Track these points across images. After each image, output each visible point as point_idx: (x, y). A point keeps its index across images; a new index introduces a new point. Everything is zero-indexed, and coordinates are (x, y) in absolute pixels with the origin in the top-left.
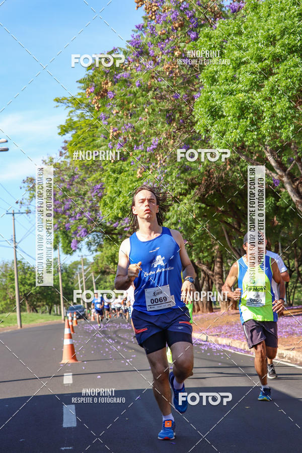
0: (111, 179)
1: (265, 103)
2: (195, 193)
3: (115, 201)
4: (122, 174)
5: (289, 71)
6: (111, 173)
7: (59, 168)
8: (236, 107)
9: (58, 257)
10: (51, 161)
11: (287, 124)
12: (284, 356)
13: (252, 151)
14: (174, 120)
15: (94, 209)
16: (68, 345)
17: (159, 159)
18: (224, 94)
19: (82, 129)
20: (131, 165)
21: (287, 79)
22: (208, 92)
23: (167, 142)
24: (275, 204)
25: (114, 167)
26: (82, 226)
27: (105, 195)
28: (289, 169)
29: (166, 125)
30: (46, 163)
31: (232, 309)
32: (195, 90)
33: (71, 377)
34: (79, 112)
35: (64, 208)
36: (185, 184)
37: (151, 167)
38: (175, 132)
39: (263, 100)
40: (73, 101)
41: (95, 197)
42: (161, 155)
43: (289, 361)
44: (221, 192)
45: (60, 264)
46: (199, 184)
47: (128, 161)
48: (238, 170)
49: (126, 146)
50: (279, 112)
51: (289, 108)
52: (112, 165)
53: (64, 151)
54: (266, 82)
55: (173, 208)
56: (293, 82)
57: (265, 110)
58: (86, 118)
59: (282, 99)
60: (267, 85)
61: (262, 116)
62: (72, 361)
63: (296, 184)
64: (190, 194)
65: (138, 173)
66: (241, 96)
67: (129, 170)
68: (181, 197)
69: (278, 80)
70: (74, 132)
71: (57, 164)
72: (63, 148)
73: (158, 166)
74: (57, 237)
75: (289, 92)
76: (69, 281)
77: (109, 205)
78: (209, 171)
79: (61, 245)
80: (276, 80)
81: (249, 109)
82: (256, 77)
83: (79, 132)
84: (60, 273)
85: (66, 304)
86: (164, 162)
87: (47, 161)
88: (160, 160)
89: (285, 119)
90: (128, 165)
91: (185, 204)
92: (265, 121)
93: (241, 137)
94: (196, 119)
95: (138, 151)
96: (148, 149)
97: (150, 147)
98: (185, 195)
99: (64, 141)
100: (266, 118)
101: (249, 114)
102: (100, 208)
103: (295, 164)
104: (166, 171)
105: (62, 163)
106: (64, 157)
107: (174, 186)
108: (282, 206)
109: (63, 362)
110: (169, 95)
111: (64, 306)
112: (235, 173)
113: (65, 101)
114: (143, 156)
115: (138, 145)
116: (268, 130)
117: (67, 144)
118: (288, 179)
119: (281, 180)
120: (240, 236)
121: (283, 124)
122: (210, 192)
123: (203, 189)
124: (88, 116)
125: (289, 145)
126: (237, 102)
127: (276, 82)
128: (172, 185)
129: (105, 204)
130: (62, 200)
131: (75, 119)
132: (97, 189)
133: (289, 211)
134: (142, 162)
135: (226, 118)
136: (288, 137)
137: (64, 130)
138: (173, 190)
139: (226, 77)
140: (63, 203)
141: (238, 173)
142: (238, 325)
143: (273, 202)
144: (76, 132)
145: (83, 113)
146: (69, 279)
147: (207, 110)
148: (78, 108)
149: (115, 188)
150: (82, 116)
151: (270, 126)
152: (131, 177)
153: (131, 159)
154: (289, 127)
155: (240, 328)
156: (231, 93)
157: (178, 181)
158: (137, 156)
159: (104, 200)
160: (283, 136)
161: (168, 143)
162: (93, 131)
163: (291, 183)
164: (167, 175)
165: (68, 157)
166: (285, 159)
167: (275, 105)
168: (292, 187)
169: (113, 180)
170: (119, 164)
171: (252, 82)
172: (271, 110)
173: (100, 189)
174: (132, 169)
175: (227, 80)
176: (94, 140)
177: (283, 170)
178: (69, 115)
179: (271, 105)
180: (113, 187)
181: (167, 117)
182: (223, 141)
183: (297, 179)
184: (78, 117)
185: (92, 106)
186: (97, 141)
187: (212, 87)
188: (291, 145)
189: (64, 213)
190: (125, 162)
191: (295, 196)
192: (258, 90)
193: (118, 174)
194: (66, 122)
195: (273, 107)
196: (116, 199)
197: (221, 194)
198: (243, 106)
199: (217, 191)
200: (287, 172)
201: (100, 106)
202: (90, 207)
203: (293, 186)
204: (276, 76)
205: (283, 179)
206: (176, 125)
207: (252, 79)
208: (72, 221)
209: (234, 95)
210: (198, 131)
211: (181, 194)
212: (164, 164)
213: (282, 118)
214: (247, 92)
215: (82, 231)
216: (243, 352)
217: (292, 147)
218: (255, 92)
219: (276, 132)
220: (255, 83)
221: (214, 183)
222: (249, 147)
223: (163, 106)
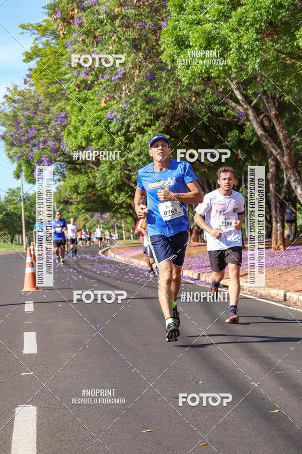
0: (76, 108)
1: (232, 35)
2: (160, 124)
3: (79, 129)
4: (87, 103)
5: (257, 2)
6: (75, 102)
7: (23, 96)
8: (203, 38)
9: (21, 187)
10: (15, 89)
11: (253, 56)
12: (245, 288)
13: (217, 83)
14: (140, 49)
15: (58, 138)
16: (30, 273)
17: (124, 88)
18: (191, 23)
19: (47, 56)
20: (96, 94)
21: (255, 11)
22: (175, 21)
23: (132, 72)
24: (239, 136)
25: (78, 96)
26: (46, 156)
27: (70, 124)
28: (254, 102)
29: (133, 55)
30: (10, 91)
31: (194, 241)
32: (163, 19)
33: (32, 305)
34: (44, 39)
35: (28, 137)
36: (150, 115)
37: (116, 96)
38: (140, 62)
39: (231, 31)
40: (39, 28)
41: (59, 126)
42: (127, 85)
43: (250, 293)
44: (186, 123)
45: (23, 193)
46: (164, 115)
47: (93, 90)
48: (203, 101)
49: (92, 75)
50: (246, 44)
51: (256, 40)
52: (77, 94)
53: (28, 79)
54: (234, 13)
55: (138, 139)
56: (261, 14)
57: (232, 41)
58: (52, 45)
59: (250, 31)
60: (235, 15)
61: (228, 47)
62: (33, 290)
63: (261, 117)
64: (155, 125)
65: (103, 102)
66: (208, 26)
67: (94, 99)
68: (146, 128)
69: (246, 11)
70: (38, 59)
71: (21, 92)
72: (28, 76)
73: (123, 96)
74: (20, 166)
75: (257, 24)
76: (32, 210)
77: (73, 135)
78: (174, 103)
79: (23, 173)
80: (244, 11)
81: (215, 40)
82: (224, 8)
83: (44, 60)
84: (22, 202)
85: (28, 233)
86: (129, 92)
87: (11, 89)
88: (125, 90)
89: (252, 51)
90: (93, 93)
91: (150, 135)
92: (232, 52)
93: (207, 68)
94: (162, 49)
95: (103, 81)
96: (113, 78)
97: (116, 76)
98: (150, 126)
99: (28, 68)
100: (233, 49)
101: (216, 44)
102: (64, 137)
103: (260, 98)
104: (131, 101)
105: (27, 91)
106: (28, 85)
107: (139, 116)
108: (246, 138)
109: (24, 290)
110: (137, 24)
111: (26, 235)
112: (200, 105)
113: (31, 28)
114: (108, 86)
115: (103, 75)
116: (235, 62)
117: (31, 72)
118: (253, 112)
119: (245, 113)
120: (204, 168)
121: (250, 56)
122: (175, 124)
123: (168, 120)
124: (53, 43)
125: (256, 78)
126: (204, 32)
127: (244, 13)
128: (137, 115)
129: (69, 133)
130: (25, 129)
131: (41, 46)
132: (62, 117)
133: (253, 144)
134: (107, 92)
135: (192, 48)
136: (254, 69)
137: (29, 57)
138: (138, 120)
139: (194, 6)
140: (27, 131)
141: (203, 105)
142: (199, 257)
143: (237, 134)
144: (41, 60)
145: (48, 40)
146: (32, 208)
147: (173, 39)
148: (43, 35)
149: (79, 117)
150: (47, 44)
151: (237, 58)
152: (96, 106)
153: (96, 88)
154: (256, 59)
155: (201, 260)
156: (198, 23)
157: (143, 111)
158: (103, 85)
159: (68, 129)
160: (249, 69)
161: (134, 73)
162: (58, 58)
163: (257, 116)
164: (132, 105)
165: (33, 85)
166: (251, 93)
167: (243, 35)
168: (257, 120)
169: (78, 110)
170: (84, 93)
171: (220, 12)
172: (237, 41)
173: (64, 117)
174: (97, 98)
175: (194, 10)
176: (59, 68)
177: (248, 103)
178: (34, 43)
179: (238, 37)
180: (77, 116)
181: (134, 46)
182: (189, 72)
183: (262, 113)
184: (43, 44)
185: (57, 33)
186: (62, 69)
187: (180, 16)
188: (257, 78)
189: (28, 141)
190: (91, 91)
191: (259, 129)
192: (226, 21)
193: (82, 103)
194: (32, 49)
195: (241, 39)
196: (80, 128)
197: (186, 126)
198: (210, 36)
199: (182, 122)
200: (252, 105)
201: (65, 33)
202: (55, 137)
204: (244, 7)
205: (248, 112)
206: (142, 55)
207: (219, 9)
208: (35, 150)
209: (201, 25)
210: (164, 61)
211: (145, 125)
212: (129, 94)
213: (249, 50)
214: (215, 22)
215: (46, 161)
216: (204, 283)
217: (258, 79)
218: (222, 23)
219: (242, 64)
220: (223, 13)
221: (179, 114)
222: (215, 78)
223: (129, 36)
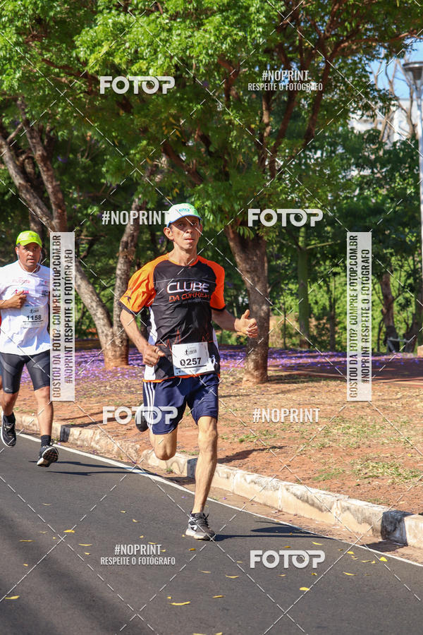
11: (11, 68)
28: (12, 136)
51: (17, 44)
56: (24, 6)
59: (7, 30)
75: (18, 21)
89: (10, 60)
103: (21, 130)
118: (10, 150)
121: (5, 67)
125: (16, 100)
133: (8, 199)
136: (11, 87)
154: (15, 73)
160: (4, 86)
163: (15, 156)
166: (7, 122)
168: (15, 162)
183: (23, 152)
191: (18, 177)
200: (8, 139)
203: (17, 163)
205: (2, 150)
213: (5, 59)
217: (19, 102)
